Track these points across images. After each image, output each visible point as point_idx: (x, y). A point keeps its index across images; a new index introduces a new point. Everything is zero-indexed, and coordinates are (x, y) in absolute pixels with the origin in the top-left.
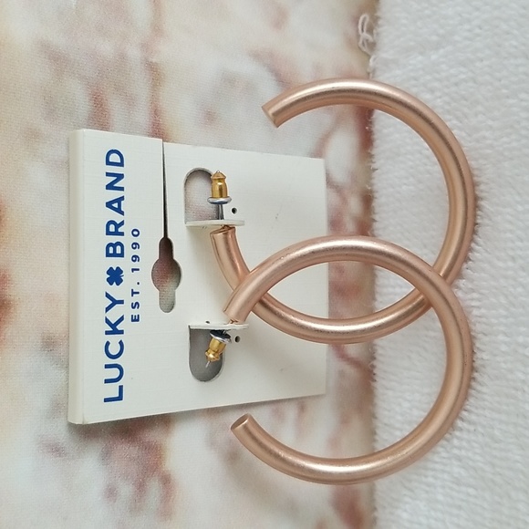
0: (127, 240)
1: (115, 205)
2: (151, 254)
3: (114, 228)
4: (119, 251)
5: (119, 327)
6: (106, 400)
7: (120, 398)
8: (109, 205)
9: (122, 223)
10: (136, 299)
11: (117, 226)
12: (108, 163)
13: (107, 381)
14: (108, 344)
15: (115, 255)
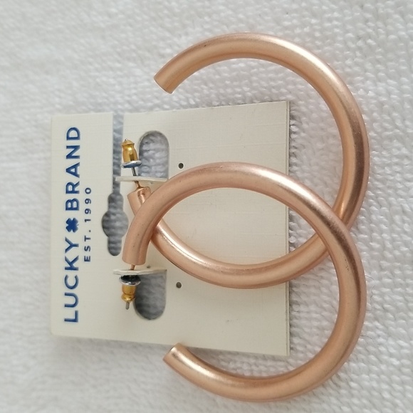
0: (81, 197)
1: (72, 170)
2: (100, 207)
3: (72, 188)
4: (75, 205)
5: (75, 265)
6: (66, 320)
7: (75, 320)
8: (68, 170)
9: (77, 184)
10: (88, 243)
11: (74, 186)
12: (68, 138)
13: (66, 306)
14: (66, 278)
15: (72, 209)
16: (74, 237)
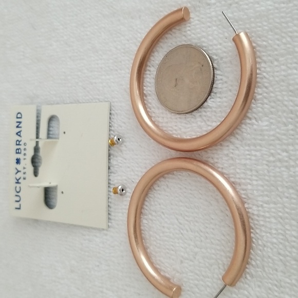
0: (22, 147)
1: (18, 134)
2: (30, 153)
4: (20, 151)
5: (20, 181)
6: (16, 208)
7: (19, 209)
9: (21, 141)
10: (25, 171)
11: (19, 142)
12: (17, 118)
13: (16, 201)
14: (16, 187)
15: (18, 153)
16: (20, 167)
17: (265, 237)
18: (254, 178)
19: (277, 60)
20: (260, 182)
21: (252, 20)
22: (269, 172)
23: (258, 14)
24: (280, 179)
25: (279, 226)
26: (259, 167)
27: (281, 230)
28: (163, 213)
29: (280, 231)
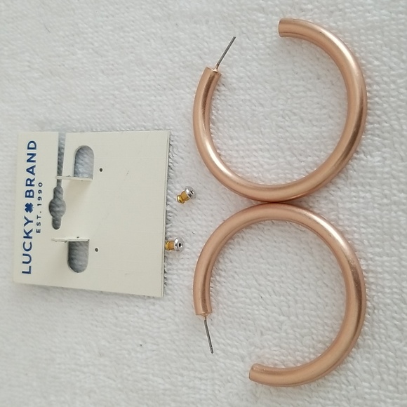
0: (36, 189)
2: (48, 196)
3: (30, 183)
4: (31, 195)
5: (30, 235)
6: (23, 272)
7: (29, 273)
8: (28, 170)
9: (34, 180)
10: (39, 220)
11: (31, 181)
12: (29, 148)
13: (24, 262)
14: (24, 243)
15: (29, 196)
16: (30, 216)
17: (376, 297)
18: (362, 225)
19: (394, 82)
20: (370, 230)
21: (362, 31)
22: (381, 217)
23: (369, 25)
24: (396, 226)
25: (395, 284)
26: (369, 212)
27: (396, 288)
28: (236, 272)
29: (395, 290)
